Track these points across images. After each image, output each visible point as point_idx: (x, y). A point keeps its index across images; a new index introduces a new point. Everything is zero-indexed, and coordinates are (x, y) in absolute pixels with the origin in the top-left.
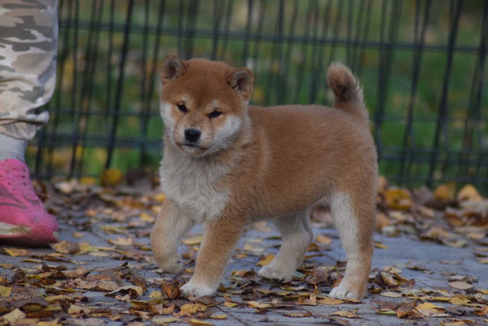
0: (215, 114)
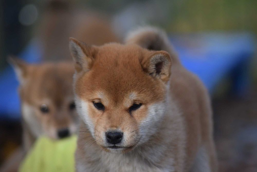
0: (135, 106)
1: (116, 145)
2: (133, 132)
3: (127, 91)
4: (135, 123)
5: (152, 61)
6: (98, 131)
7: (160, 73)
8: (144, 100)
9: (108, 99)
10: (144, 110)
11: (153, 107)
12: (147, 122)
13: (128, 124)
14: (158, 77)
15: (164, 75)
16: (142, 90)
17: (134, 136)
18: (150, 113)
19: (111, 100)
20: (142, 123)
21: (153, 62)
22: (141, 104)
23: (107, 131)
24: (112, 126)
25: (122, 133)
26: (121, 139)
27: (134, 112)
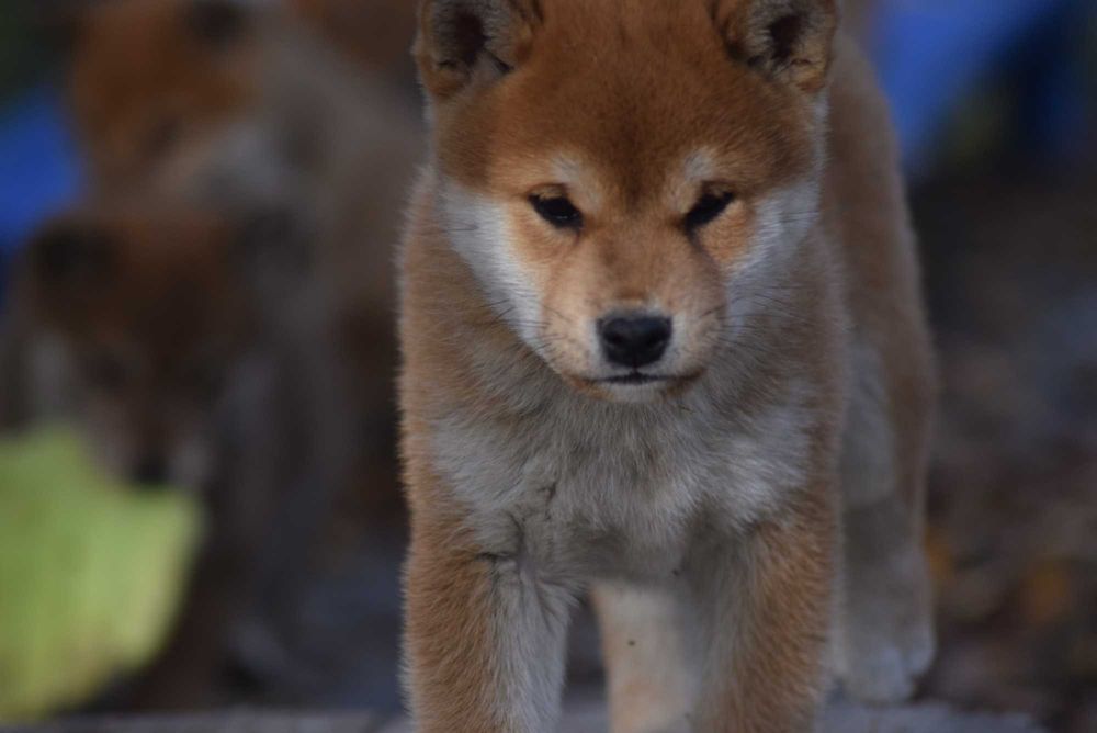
1: (643, 371)
2: (708, 312)
3: (676, 146)
4: (711, 274)
5: (757, 14)
6: (561, 317)
7: (791, 59)
8: (743, 180)
9: (597, 185)
10: (741, 221)
11: (774, 203)
12: (755, 266)
13: (686, 280)
14: (782, 75)
15: (805, 67)
16: (736, 137)
17: (711, 329)
18: (762, 231)
19: (611, 187)
20: (736, 275)
21: (760, 18)
22: (729, 197)
23: (601, 315)
24: (625, 294)
25: (669, 322)
26: (661, 343)
27: (702, 230)
